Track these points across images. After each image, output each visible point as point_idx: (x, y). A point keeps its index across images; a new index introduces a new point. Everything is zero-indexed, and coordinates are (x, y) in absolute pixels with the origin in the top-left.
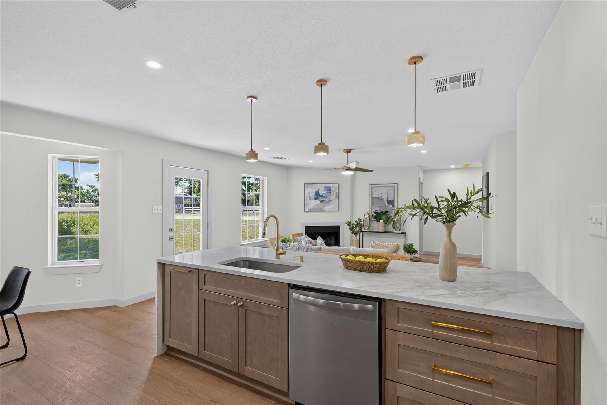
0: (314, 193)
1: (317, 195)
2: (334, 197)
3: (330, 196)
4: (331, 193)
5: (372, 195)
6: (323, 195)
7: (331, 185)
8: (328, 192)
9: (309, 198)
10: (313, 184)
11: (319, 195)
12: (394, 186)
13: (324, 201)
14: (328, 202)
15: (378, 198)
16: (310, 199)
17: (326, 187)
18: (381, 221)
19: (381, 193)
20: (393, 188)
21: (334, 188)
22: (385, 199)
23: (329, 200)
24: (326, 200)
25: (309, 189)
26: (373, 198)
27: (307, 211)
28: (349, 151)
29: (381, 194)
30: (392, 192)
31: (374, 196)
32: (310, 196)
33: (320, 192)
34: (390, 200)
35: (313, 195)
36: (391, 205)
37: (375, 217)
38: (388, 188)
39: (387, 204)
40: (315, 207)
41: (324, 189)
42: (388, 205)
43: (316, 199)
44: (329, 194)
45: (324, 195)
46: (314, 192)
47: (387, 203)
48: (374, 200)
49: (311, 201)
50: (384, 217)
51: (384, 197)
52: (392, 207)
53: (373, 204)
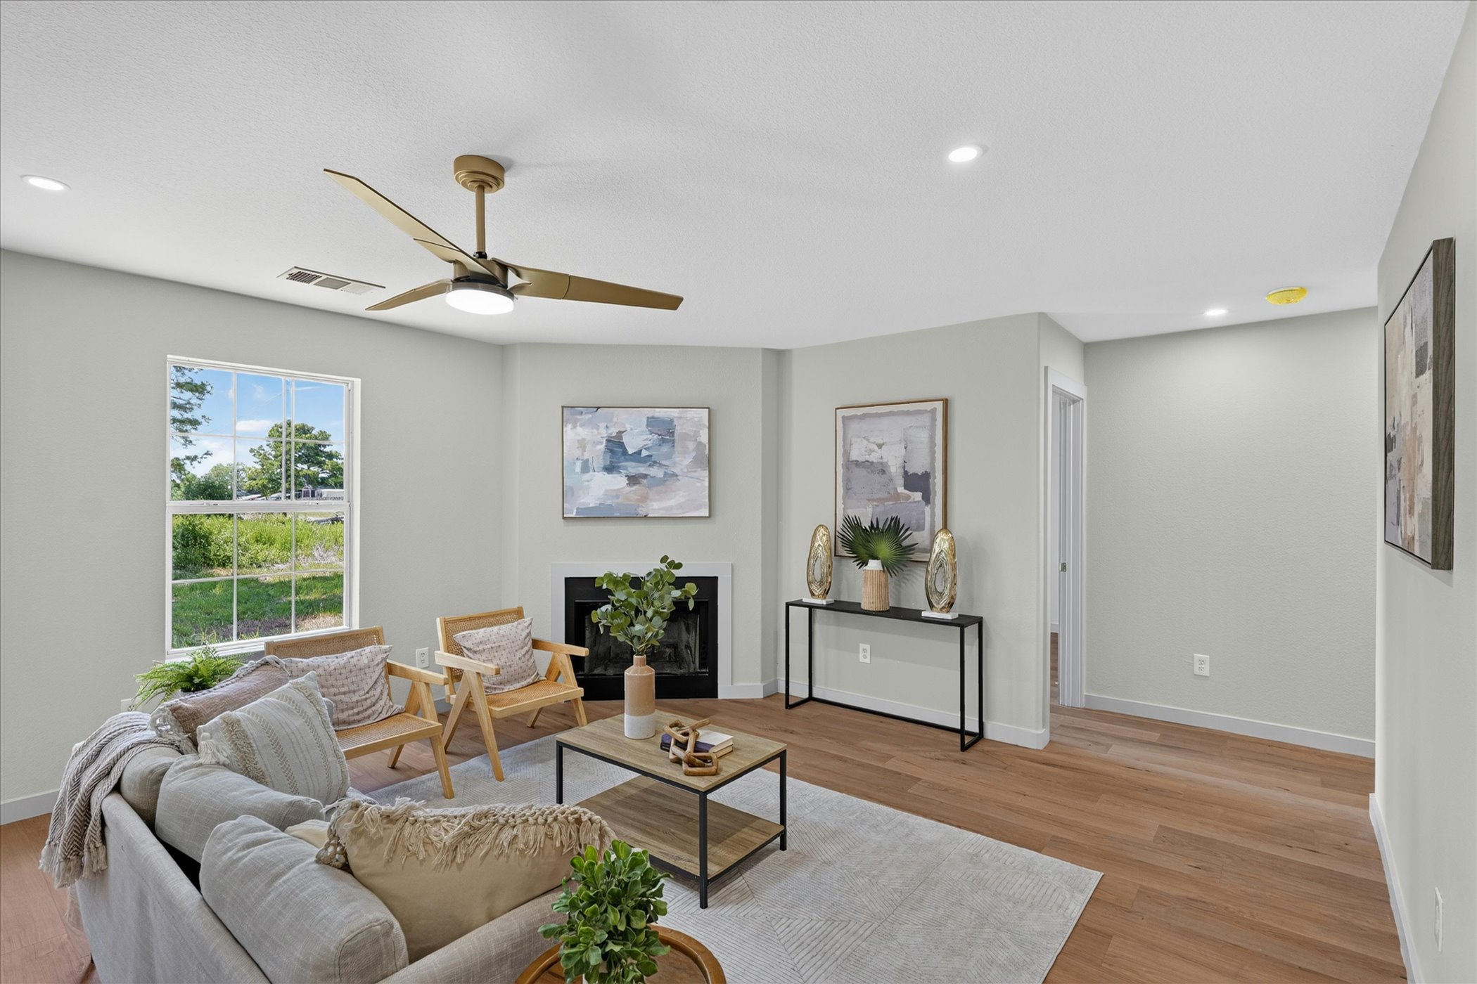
0: (604, 444)
1: (616, 451)
2: (687, 461)
3: (669, 456)
4: (673, 446)
5: (847, 454)
6: (641, 451)
7: (674, 413)
8: (663, 441)
9: (579, 464)
10: (599, 407)
11: (625, 450)
12: (935, 409)
13: (645, 476)
14: (662, 482)
15: (869, 465)
16: (586, 468)
17: (652, 422)
18: (874, 565)
19: (880, 441)
20: (926, 420)
21: (692, 423)
22: (895, 469)
23: (665, 474)
24: (657, 472)
25: (579, 429)
26: (850, 465)
27: (573, 515)
29: (880, 446)
30: (923, 436)
31: (855, 456)
32: (585, 458)
33: (626, 439)
34: (915, 475)
35: (597, 453)
36: (918, 496)
37: (850, 545)
38: (906, 421)
39: (901, 489)
40: (609, 502)
41: (644, 427)
42: (907, 492)
43: (610, 469)
44: (665, 449)
45: (644, 453)
46: (605, 440)
47: (905, 488)
48: (853, 473)
49: (587, 476)
50: (885, 548)
51: (893, 459)
52: (924, 503)
53: (847, 489)
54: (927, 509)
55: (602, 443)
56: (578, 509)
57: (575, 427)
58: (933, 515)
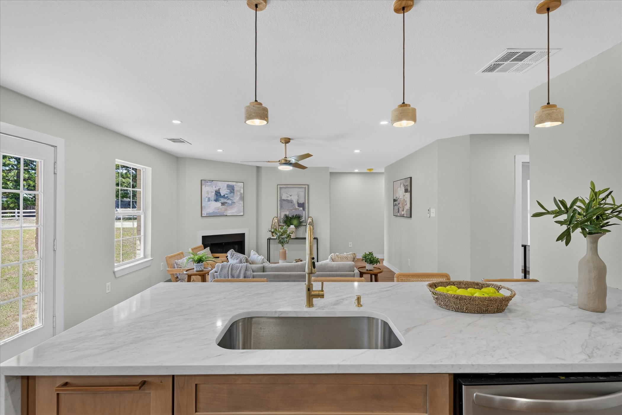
1: (218, 195)
2: (238, 198)
3: (233, 197)
4: (234, 194)
5: (281, 197)
6: (225, 195)
7: (234, 184)
8: (231, 192)
9: (207, 199)
10: (213, 181)
11: (220, 195)
13: (226, 203)
14: (231, 204)
15: (287, 201)
16: (209, 200)
17: (228, 186)
18: (292, 227)
19: (291, 194)
20: (304, 189)
21: (238, 187)
22: (295, 202)
23: (232, 202)
24: (229, 202)
25: (207, 187)
26: (282, 200)
27: (205, 215)
28: (287, 141)
29: (291, 196)
30: (303, 194)
31: (283, 198)
32: (209, 197)
33: (221, 191)
34: (300, 203)
35: (212, 195)
36: (301, 209)
37: (285, 222)
38: (298, 190)
39: (297, 207)
40: (216, 211)
41: (226, 188)
42: (298, 208)
43: (216, 200)
44: (232, 194)
45: (226, 196)
47: (298, 207)
48: (283, 203)
49: (209, 203)
50: (295, 222)
51: (295, 199)
52: (303, 210)
53: (281, 207)
54: (304, 212)
55: (213, 192)
56: (207, 213)
57: (206, 186)
58: (305, 213)
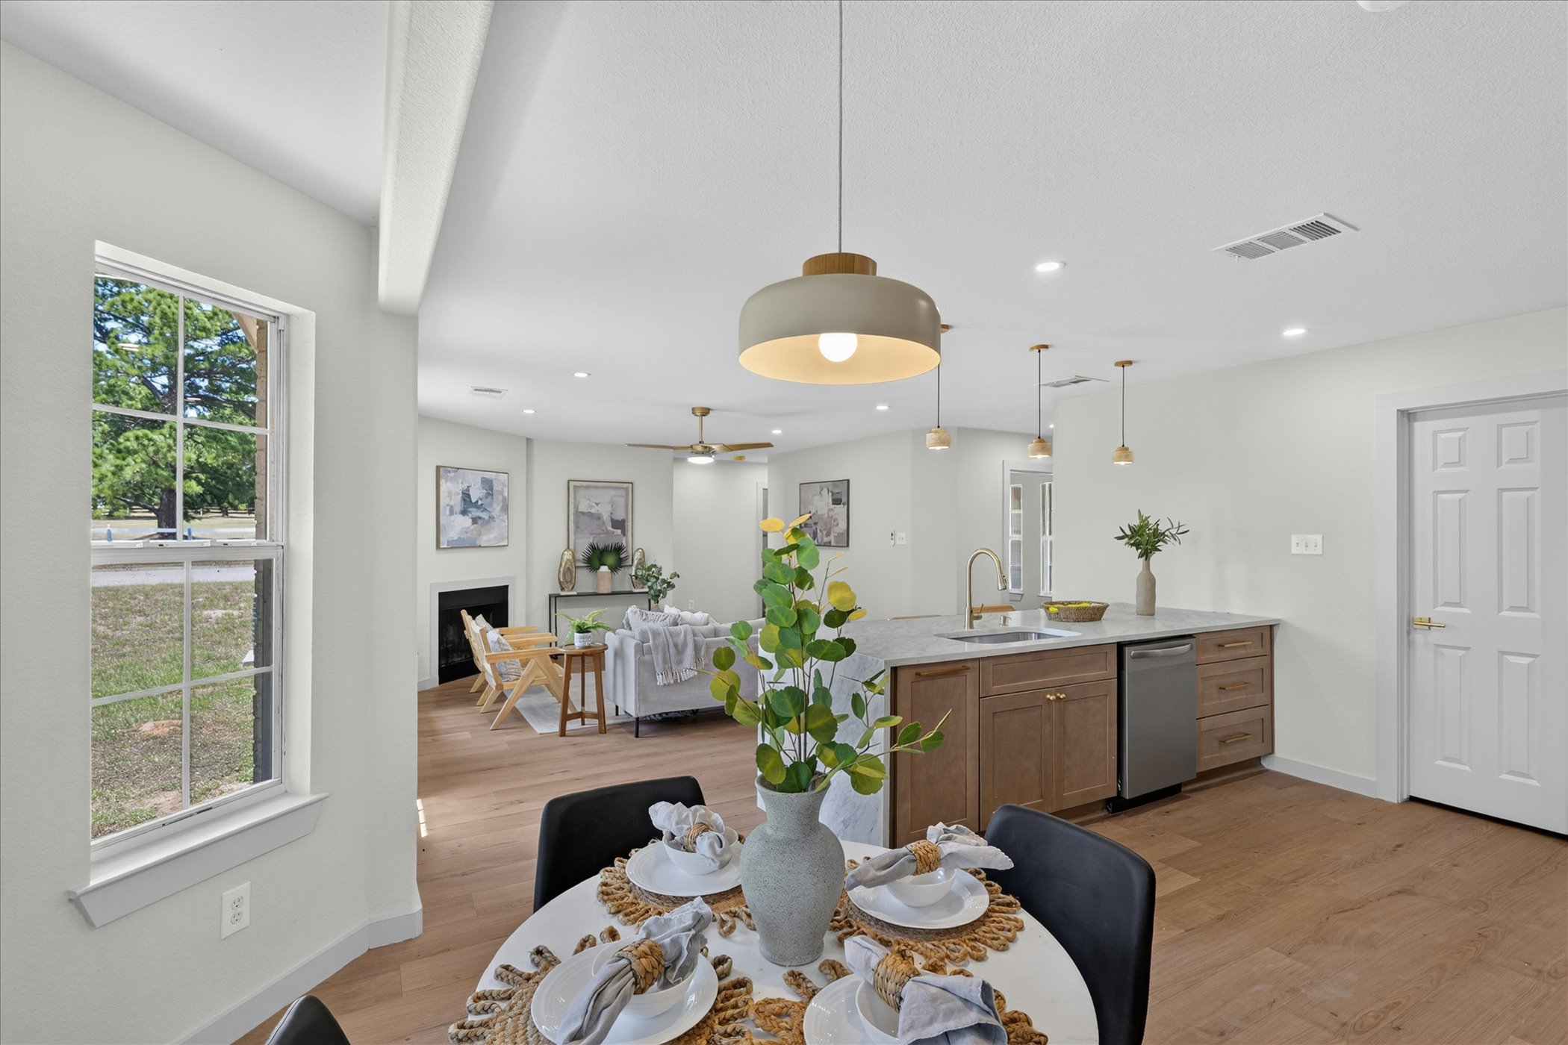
0: (461, 496)
1: (466, 501)
2: (498, 508)
3: (491, 505)
4: (493, 498)
5: (576, 508)
6: (477, 501)
7: (491, 476)
8: (489, 494)
9: (447, 509)
10: (458, 469)
11: (471, 501)
12: (627, 488)
13: (480, 518)
14: (488, 522)
15: (590, 515)
16: (452, 512)
17: (483, 481)
18: (604, 569)
20: (623, 492)
21: (500, 483)
22: (606, 517)
23: (490, 517)
24: (485, 515)
25: (448, 484)
26: (579, 514)
27: (446, 546)
28: (706, 412)
29: (597, 504)
30: (622, 501)
31: (581, 509)
32: (451, 505)
33: (471, 493)
34: (618, 521)
35: (457, 502)
37: (589, 560)
38: (612, 493)
39: (610, 528)
40: (462, 536)
41: (480, 484)
43: (464, 512)
44: (489, 500)
45: (480, 502)
46: (461, 492)
48: (579, 519)
49: (453, 517)
50: (611, 559)
51: (605, 511)
53: (577, 527)
54: (624, 539)
55: (458, 494)
56: (448, 541)
57: (446, 482)
